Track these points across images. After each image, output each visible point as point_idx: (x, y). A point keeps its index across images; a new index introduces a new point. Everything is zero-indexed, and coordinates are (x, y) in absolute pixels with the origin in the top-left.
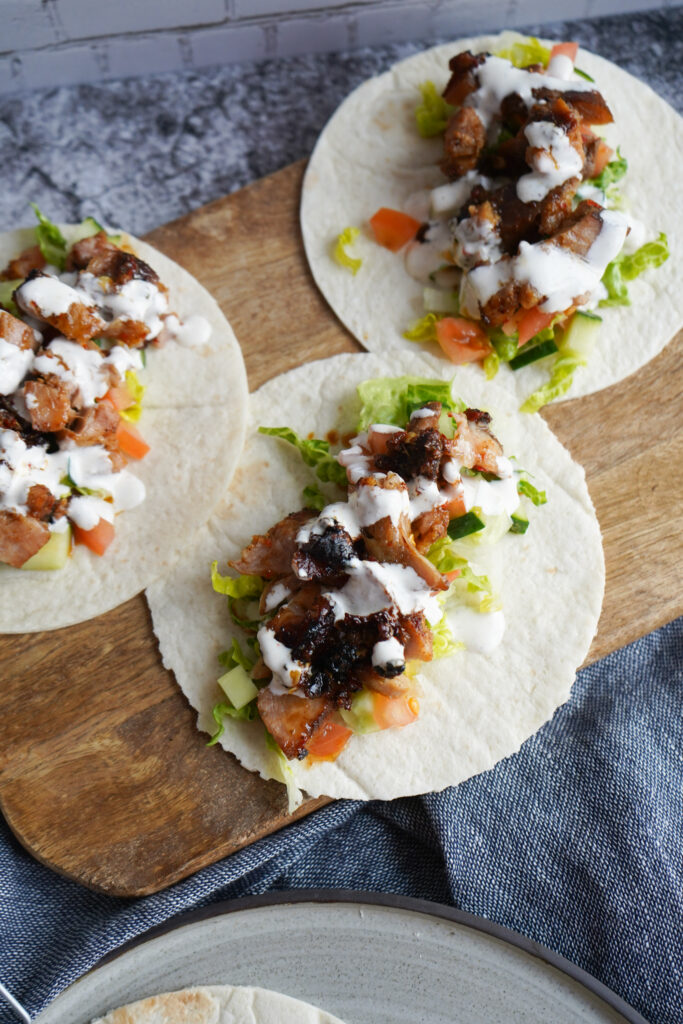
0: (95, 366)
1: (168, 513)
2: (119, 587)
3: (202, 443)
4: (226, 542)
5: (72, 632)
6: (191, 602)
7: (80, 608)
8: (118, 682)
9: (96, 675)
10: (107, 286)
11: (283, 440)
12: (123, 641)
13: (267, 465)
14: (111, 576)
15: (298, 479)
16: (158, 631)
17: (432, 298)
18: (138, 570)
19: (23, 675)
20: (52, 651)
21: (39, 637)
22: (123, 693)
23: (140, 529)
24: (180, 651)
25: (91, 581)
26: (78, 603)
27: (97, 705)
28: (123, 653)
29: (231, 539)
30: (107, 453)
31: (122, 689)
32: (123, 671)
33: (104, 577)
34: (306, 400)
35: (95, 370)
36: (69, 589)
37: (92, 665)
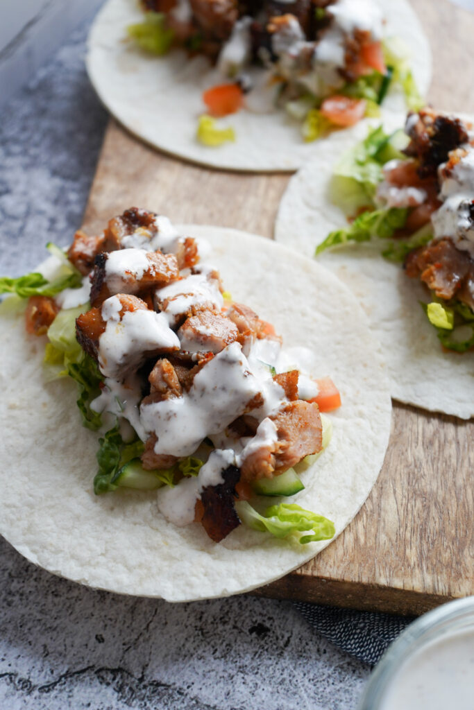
0: (204, 282)
1: (338, 343)
2: (377, 408)
3: (296, 292)
4: (389, 325)
5: (387, 469)
6: (424, 372)
7: (375, 445)
8: (454, 461)
9: (437, 473)
10: (148, 232)
11: (334, 244)
12: (420, 438)
13: (344, 268)
14: (364, 409)
15: (370, 256)
16: (432, 406)
17: (295, 108)
18: (372, 387)
19: (402, 524)
20: (395, 492)
21: (375, 495)
22: (466, 461)
23: (336, 369)
24: (460, 401)
25: (358, 425)
26: (370, 444)
27: (465, 486)
28: (431, 443)
29: (387, 320)
30: (264, 341)
31: (463, 461)
32: (447, 452)
33: (361, 415)
34: (310, 220)
35: (207, 284)
36: (353, 443)
37: (427, 469)
